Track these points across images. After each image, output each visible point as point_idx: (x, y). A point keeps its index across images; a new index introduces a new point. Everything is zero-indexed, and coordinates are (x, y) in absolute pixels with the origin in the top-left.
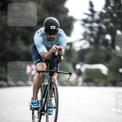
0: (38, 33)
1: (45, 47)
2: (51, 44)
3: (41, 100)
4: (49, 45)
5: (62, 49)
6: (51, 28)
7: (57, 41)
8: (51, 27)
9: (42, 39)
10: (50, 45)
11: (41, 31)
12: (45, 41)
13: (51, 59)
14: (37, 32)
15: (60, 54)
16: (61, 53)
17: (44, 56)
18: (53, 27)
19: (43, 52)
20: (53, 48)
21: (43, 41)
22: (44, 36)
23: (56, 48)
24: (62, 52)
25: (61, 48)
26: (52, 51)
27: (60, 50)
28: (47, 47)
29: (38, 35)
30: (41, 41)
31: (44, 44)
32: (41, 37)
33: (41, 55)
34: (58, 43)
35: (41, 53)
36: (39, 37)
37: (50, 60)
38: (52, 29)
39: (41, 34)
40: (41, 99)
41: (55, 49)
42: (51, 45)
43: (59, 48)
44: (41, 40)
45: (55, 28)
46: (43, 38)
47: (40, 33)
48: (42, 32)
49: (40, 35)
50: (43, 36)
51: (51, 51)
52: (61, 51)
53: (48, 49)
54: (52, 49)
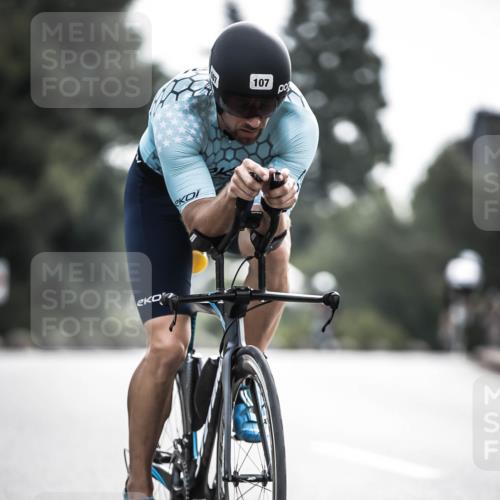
0: (177, 94)
1: (208, 166)
2: (235, 150)
4: (224, 158)
5: (286, 177)
6: (252, 86)
7: (267, 141)
9: (196, 125)
10: (230, 155)
11: (189, 89)
12: (209, 139)
13: (228, 231)
14: (173, 92)
16: (280, 197)
17: (192, 219)
18: (260, 81)
19: (195, 194)
20: (237, 173)
21: (203, 140)
22: (209, 113)
23: (252, 174)
24: (285, 192)
25: (278, 174)
26: (232, 190)
28: (216, 169)
29: (177, 106)
30: (192, 136)
31: (202, 153)
32: (192, 117)
33: (182, 208)
35: (181, 201)
36: (181, 115)
38: (258, 88)
39: (194, 101)
40: (185, 435)
41: (248, 179)
42: (235, 158)
44: (193, 132)
46: (202, 124)
47: (188, 94)
48: (196, 94)
49: (187, 107)
50: (203, 114)
51: (229, 191)
52: (277, 192)
53: (220, 177)
54: (235, 182)
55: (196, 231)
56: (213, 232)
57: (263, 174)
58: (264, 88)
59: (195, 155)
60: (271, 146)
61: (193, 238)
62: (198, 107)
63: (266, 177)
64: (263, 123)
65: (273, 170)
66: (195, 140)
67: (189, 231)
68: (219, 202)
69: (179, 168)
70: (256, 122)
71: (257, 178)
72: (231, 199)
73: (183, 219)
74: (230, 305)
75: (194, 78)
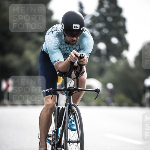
0: (53, 32)
1: (62, 52)
2: (70, 48)
3: (56, 131)
4: (67, 50)
5: (85, 55)
7: (79, 45)
8: (74, 25)
9: (58, 41)
10: (68, 49)
11: (56, 30)
12: (62, 44)
13: (68, 70)
14: (51, 31)
15: (82, 64)
16: (83, 61)
18: (76, 26)
19: (58, 60)
20: (71, 54)
21: (60, 45)
22: (62, 37)
24: (84, 60)
25: (82, 55)
26: (69, 59)
27: (81, 57)
28: (64, 53)
29: (52, 35)
31: (60, 48)
32: (57, 38)
34: (81, 47)
35: (54, 62)
36: (53, 38)
37: (67, 73)
39: (57, 34)
41: (74, 56)
42: (69, 50)
43: (80, 55)
44: (57, 42)
45: (79, 28)
46: (60, 40)
47: (56, 32)
49: (55, 35)
50: (60, 37)
52: (82, 60)
54: (70, 57)
55: (59, 71)
56: (64, 71)
57: (78, 55)
58: (77, 28)
59: (58, 49)
60: (80, 46)
61: (58, 73)
62: (59, 36)
63: (79, 56)
64: (77, 39)
65: (81, 53)
66: (58, 45)
67: (57, 71)
68: (66, 62)
69: (53, 53)
70: (75, 39)
71: (76, 56)
72: (69, 62)
73: (55, 67)
74: (68, 92)
75: (58, 27)
